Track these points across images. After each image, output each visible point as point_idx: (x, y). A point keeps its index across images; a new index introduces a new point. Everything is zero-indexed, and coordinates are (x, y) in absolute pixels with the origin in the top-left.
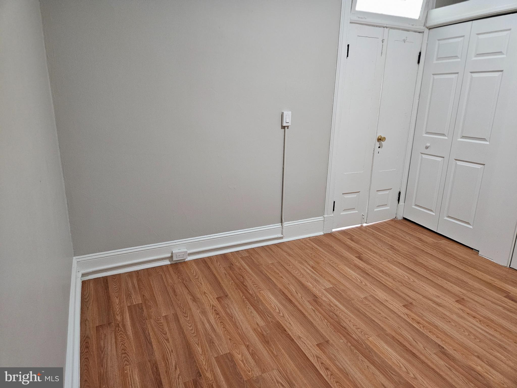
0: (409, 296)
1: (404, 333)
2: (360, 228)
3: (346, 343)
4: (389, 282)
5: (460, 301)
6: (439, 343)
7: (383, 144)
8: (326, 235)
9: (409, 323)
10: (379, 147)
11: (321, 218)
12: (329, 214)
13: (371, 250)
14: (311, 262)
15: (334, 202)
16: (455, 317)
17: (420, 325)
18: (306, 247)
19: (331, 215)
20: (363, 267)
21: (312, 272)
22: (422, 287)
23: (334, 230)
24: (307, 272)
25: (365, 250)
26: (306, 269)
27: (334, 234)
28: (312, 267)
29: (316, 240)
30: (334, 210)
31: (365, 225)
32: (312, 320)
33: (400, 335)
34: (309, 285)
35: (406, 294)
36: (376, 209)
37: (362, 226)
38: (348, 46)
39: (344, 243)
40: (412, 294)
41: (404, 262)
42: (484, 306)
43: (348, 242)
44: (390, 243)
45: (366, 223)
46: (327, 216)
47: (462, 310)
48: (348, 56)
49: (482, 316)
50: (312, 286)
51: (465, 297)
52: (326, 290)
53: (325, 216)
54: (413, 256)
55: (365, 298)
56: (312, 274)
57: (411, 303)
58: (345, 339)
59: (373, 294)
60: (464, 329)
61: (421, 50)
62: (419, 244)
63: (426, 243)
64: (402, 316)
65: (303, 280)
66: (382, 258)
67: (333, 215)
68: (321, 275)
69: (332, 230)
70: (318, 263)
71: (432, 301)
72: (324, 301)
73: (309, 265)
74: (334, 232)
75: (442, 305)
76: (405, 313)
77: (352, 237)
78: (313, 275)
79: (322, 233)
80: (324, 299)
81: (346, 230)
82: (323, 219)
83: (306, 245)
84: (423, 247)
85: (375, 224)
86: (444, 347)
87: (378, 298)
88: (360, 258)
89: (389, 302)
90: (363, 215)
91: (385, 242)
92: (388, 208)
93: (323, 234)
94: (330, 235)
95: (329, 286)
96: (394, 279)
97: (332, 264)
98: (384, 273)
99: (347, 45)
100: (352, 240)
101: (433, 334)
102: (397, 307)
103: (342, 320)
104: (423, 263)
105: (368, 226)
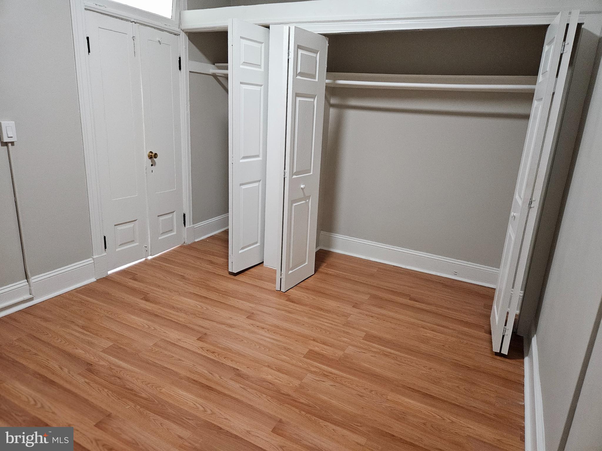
0: (203, 327)
1: (200, 369)
2: (145, 263)
3: (134, 407)
4: (182, 318)
5: (250, 316)
6: (234, 366)
7: (156, 161)
8: (98, 281)
9: (204, 356)
10: (152, 165)
11: (90, 261)
12: (99, 253)
13: (159, 286)
14: (80, 322)
15: (105, 237)
16: (246, 334)
17: (215, 354)
18: (72, 303)
19: (103, 255)
20: (150, 309)
21: (83, 334)
22: (215, 313)
23: (110, 272)
24: (76, 336)
25: (152, 288)
26: (74, 332)
27: (111, 277)
28: (83, 327)
29: (87, 290)
30: (105, 248)
31: (150, 258)
32: (86, 397)
33: (196, 373)
34: (79, 352)
35: (200, 326)
36: (160, 237)
37: (146, 260)
38: (88, 38)
39: (125, 286)
40: (206, 323)
41: (196, 290)
42: (270, 314)
43: (130, 284)
44: (180, 273)
45: (151, 255)
46: (97, 256)
47: (252, 325)
48: (89, 52)
49: (270, 325)
50: (83, 352)
51: (254, 311)
52: (104, 351)
53: (94, 257)
54: (205, 282)
55: (155, 345)
56: (82, 336)
57: (205, 334)
58: (132, 403)
59: (163, 338)
60: (255, 343)
61: (180, 55)
62: (210, 267)
63: (217, 264)
64: (197, 351)
65: (69, 349)
66: (172, 292)
67: (105, 254)
68: (97, 335)
69: (107, 273)
70: (90, 320)
71: (224, 324)
72: (102, 366)
73: (78, 326)
74: (110, 274)
75: (234, 325)
76: (199, 347)
77: (135, 276)
78: (84, 337)
79: (93, 280)
80: (102, 363)
81: (126, 268)
82: (92, 261)
83: (72, 300)
84: (214, 269)
85: (162, 254)
86: (239, 368)
87: (170, 340)
88: (147, 299)
89: (183, 340)
90: (146, 247)
91: (174, 273)
92: (175, 233)
93: (95, 280)
94: (107, 280)
95: (108, 344)
96: (186, 313)
97: (110, 316)
98: (175, 309)
99: (86, 38)
100: (135, 280)
101: (227, 359)
102: (191, 343)
103: (128, 381)
104: (215, 286)
105: (154, 259)
